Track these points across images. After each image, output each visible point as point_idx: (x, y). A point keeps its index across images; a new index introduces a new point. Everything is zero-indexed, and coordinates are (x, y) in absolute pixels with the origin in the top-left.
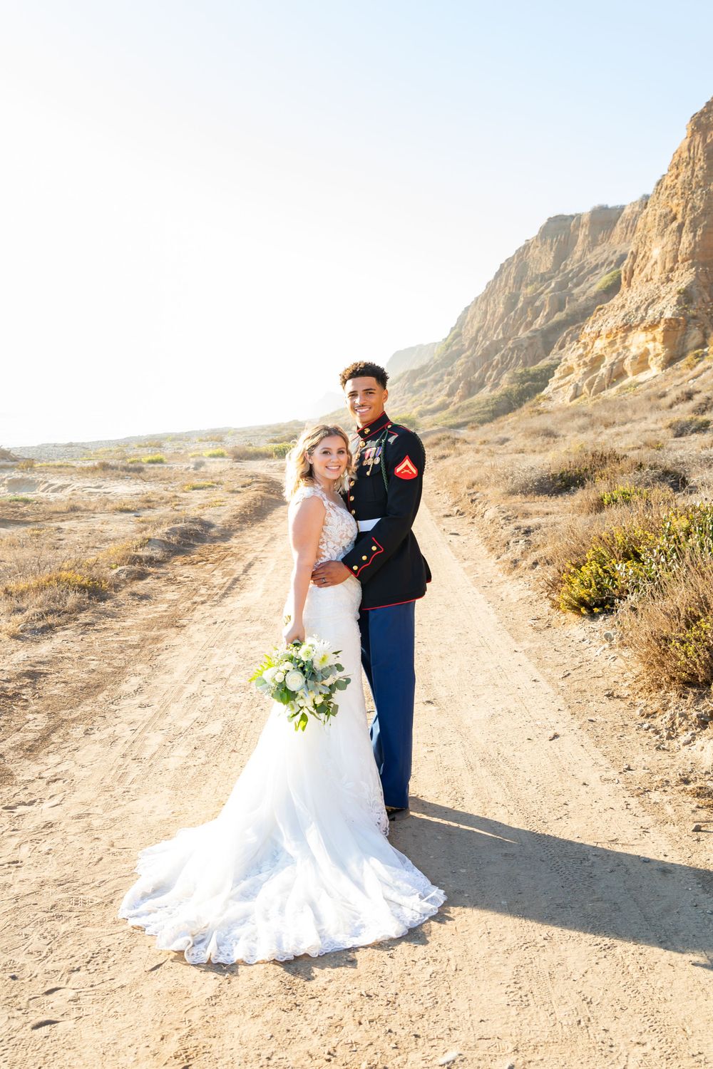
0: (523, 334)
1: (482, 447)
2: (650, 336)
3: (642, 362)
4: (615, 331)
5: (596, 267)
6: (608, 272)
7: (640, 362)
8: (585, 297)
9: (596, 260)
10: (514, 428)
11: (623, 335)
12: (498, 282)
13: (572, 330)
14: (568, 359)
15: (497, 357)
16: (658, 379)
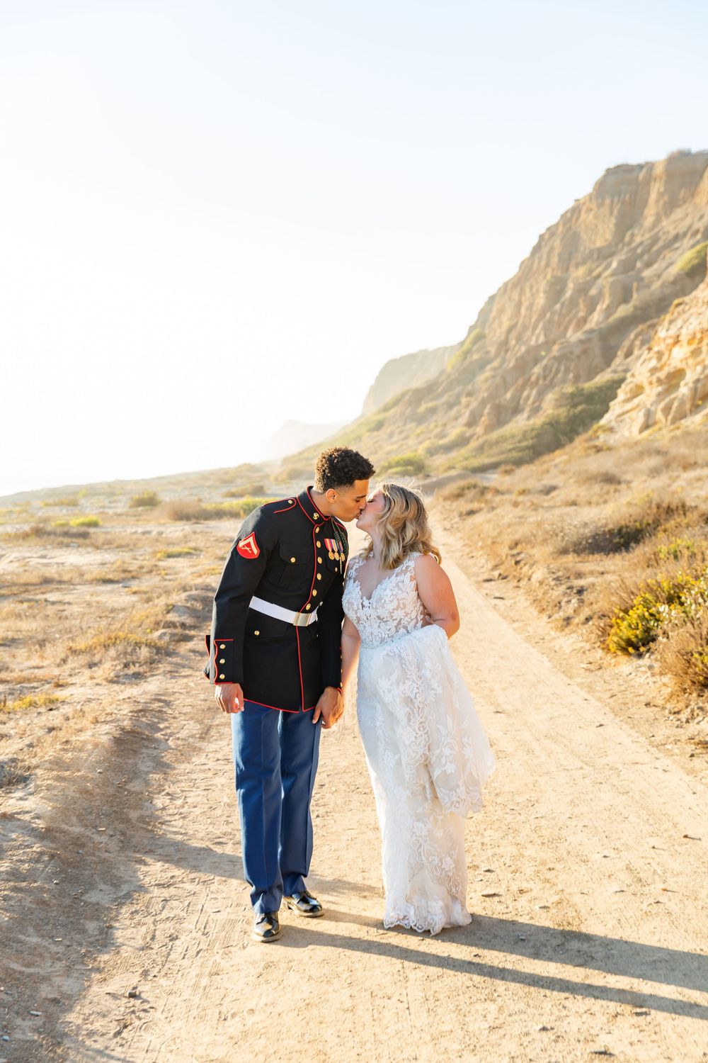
0: (573, 336)
1: (521, 498)
5: (677, 238)
6: (693, 246)
8: (659, 283)
9: (675, 228)
10: (563, 472)
12: (536, 261)
13: (642, 330)
14: (636, 374)
15: (537, 370)
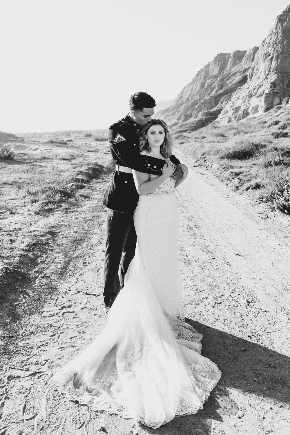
0: (207, 97)
2: (259, 99)
3: (256, 109)
4: (245, 97)
5: (235, 73)
6: (240, 75)
7: (255, 109)
8: (231, 84)
9: (235, 71)
10: (207, 133)
11: (248, 99)
12: (198, 77)
13: (226, 97)
14: (226, 107)
15: (197, 106)
16: (262, 116)
